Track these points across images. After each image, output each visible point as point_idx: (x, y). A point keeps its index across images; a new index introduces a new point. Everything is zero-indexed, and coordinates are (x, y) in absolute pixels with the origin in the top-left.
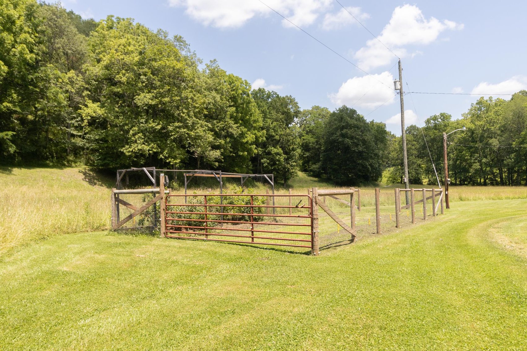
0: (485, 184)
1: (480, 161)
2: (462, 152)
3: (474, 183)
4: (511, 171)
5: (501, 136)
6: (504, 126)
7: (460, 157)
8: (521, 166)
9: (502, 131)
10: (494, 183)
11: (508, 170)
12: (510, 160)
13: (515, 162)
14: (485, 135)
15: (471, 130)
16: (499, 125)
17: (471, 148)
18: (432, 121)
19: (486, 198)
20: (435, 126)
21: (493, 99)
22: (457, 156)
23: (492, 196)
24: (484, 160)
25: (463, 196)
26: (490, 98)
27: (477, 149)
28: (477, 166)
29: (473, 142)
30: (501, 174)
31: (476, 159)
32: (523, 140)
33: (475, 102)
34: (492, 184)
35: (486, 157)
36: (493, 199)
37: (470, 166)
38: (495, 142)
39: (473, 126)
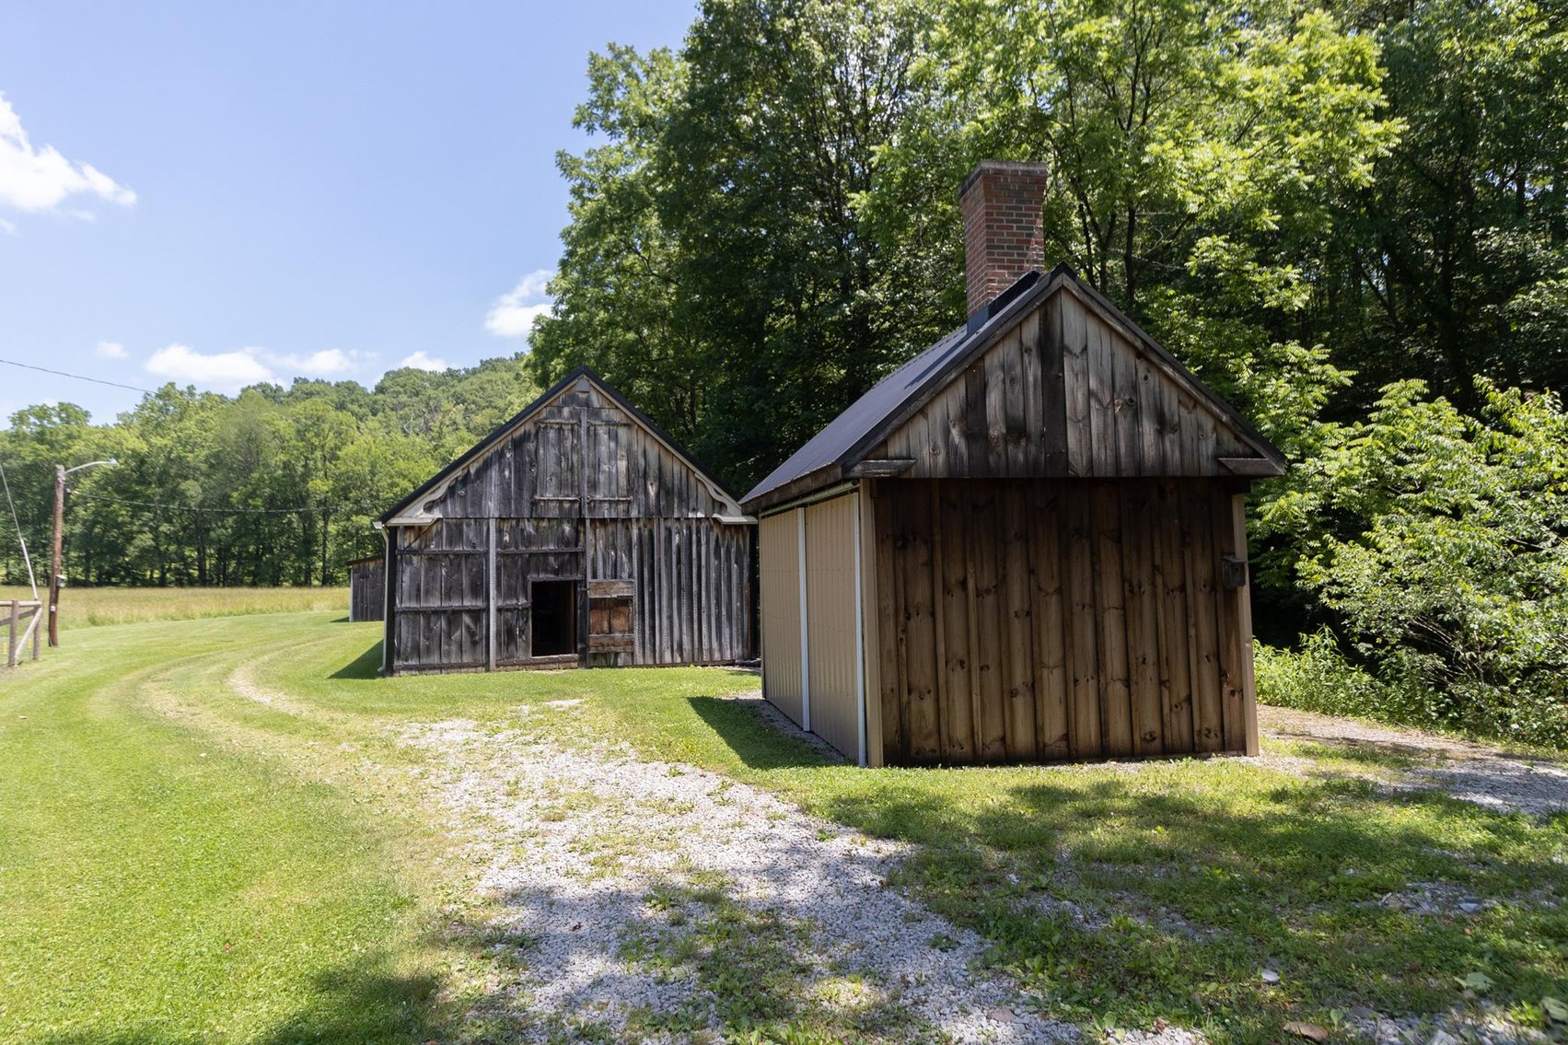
0: (162, 583)
1: (154, 530)
2: (109, 506)
3: (137, 581)
4: (224, 554)
5: (208, 476)
6: (216, 456)
7: (103, 518)
8: (246, 546)
9: (212, 466)
10: (183, 580)
11: (219, 551)
12: (223, 530)
13: (234, 534)
14: (172, 471)
15: (139, 454)
16: (206, 452)
17: (136, 495)
18: (32, 419)
19: (157, 618)
20: (42, 433)
21: (198, 392)
22: (98, 513)
23: (172, 610)
24: (165, 528)
25: (101, 613)
26: (191, 388)
27: (149, 499)
28: (146, 540)
29: (139, 483)
30: (201, 560)
31: (145, 524)
32: (254, 490)
33: (154, 390)
34: (180, 584)
35: (169, 521)
36: (173, 619)
37: (129, 538)
38: (192, 489)
39: (142, 447)
